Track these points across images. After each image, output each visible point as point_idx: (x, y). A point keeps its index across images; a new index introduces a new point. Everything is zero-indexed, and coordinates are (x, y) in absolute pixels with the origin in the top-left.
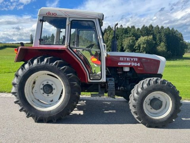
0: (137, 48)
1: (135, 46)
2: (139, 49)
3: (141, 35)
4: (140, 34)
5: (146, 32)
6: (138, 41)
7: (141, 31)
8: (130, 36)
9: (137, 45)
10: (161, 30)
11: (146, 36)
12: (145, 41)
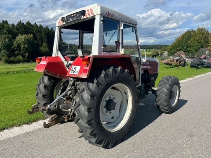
0: (16, 48)
1: (13, 46)
2: (19, 50)
3: (19, 33)
4: (16, 31)
5: (23, 29)
6: (16, 40)
7: (17, 28)
8: (5, 34)
9: (16, 45)
10: (40, 29)
11: (25, 35)
12: (26, 41)
